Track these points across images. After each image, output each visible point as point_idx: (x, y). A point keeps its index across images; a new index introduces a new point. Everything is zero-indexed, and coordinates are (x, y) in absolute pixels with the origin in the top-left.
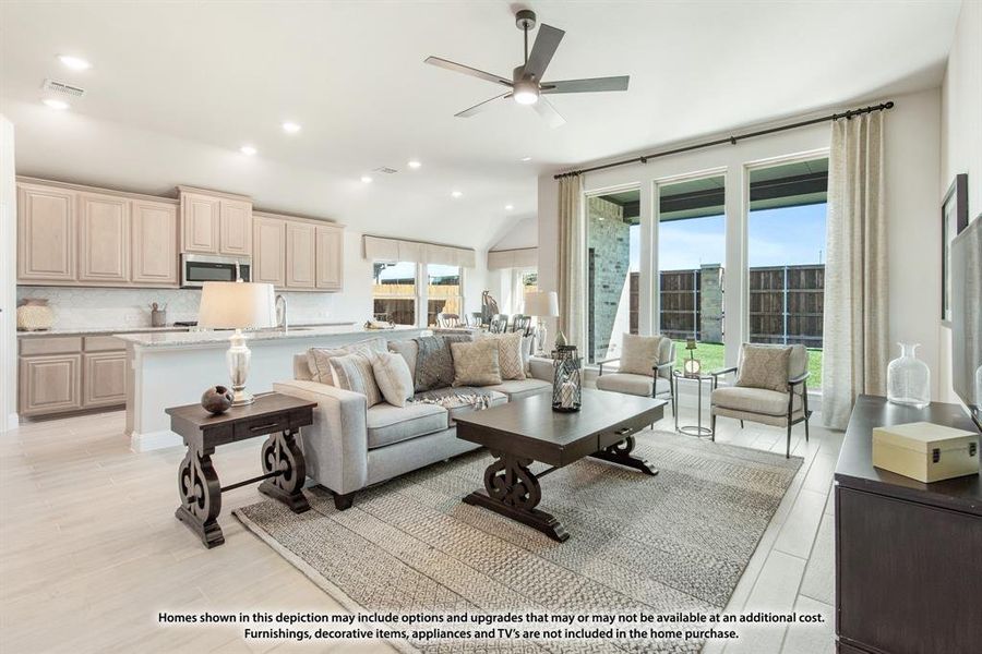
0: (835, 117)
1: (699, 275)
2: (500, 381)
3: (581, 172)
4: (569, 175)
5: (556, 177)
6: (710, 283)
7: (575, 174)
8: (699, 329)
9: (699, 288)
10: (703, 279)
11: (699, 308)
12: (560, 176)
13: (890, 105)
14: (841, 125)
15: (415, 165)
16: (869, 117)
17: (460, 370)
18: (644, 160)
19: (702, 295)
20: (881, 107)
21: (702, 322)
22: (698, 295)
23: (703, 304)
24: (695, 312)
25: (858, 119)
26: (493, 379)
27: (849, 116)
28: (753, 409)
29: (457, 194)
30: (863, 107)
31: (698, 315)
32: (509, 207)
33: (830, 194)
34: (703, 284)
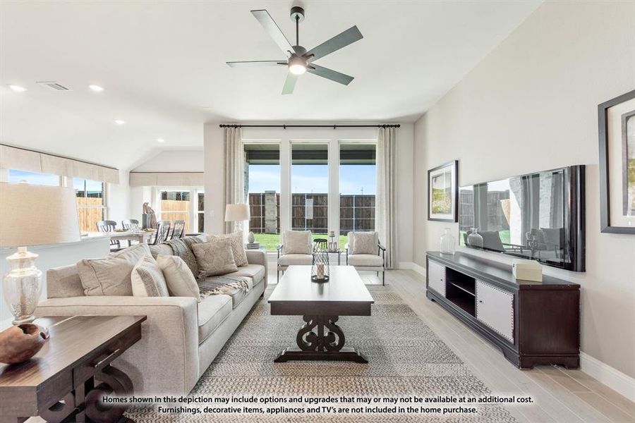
0: (379, 126)
1: (264, 196)
2: (237, 268)
3: (241, 126)
4: (232, 127)
5: (221, 126)
6: (270, 201)
7: (236, 126)
8: (264, 226)
9: (264, 203)
10: (266, 199)
11: (264, 215)
12: (224, 126)
13: (399, 126)
14: (382, 131)
15: (96, 88)
16: (392, 129)
17: (205, 264)
18: (285, 127)
19: (266, 208)
20: (396, 126)
21: (266, 222)
22: (264, 207)
23: (266, 213)
24: (261, 217)
25: (388, 129)
26: (233, 268)
27: (384, 126)
28: (369, 265)
29: (120, 122)
30: (390, 124)
31: (263, 219)
32: (161, 140)
33: (377, 160)
34: (266, 201)
